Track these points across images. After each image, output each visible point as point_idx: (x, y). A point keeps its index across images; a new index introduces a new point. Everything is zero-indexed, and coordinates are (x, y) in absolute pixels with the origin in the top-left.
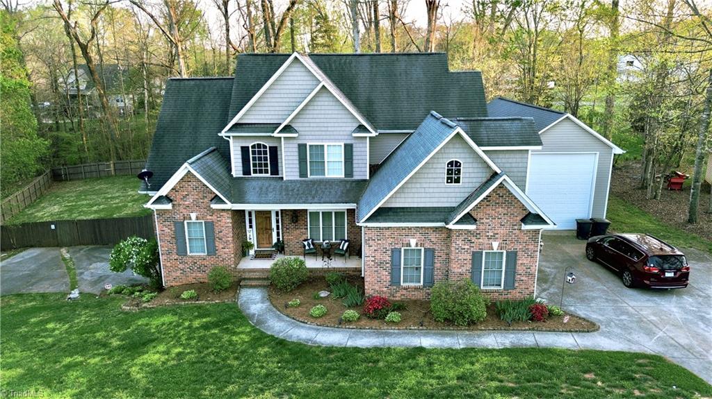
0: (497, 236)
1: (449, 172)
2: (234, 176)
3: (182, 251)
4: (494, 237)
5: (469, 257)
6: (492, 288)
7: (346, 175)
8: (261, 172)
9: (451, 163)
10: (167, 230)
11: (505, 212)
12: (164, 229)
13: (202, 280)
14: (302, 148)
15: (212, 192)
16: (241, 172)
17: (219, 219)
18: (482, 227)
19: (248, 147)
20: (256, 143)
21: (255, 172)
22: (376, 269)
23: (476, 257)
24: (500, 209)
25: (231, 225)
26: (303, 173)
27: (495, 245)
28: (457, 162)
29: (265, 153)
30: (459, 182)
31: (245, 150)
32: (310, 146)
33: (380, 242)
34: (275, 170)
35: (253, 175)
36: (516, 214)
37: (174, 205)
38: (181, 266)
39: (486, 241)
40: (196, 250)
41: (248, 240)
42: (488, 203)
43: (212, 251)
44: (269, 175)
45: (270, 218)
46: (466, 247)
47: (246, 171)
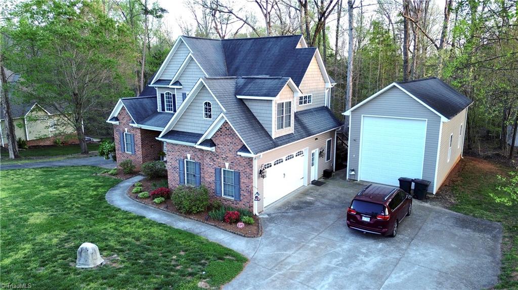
1: (206, 109)
2: (158, 111)
3: (123, 150)
5: (214, 171)
6: (229, 198)
9: (206, 103)
11: (231, 141)
12: (117, 136)
14: (184, 96)
16: (161, 109)
17: (136, 133)
18: (219, 151)
19: (164, 94)
20: (167, 92)
21: (167, 109)
22: (173, 171)
23: (218, 171)
24: (228, 139)
25: (140, 137)
27: (227, 165)
28: (209, 103)
29: (171, 98)
30: (211, 118)
33: (173, 153)
34: (175, 109)
36: (237, 144)
37: (119, 123)
38: (123, 158)
39: (222, 161)
40: (129, 150)
42: (221, 134)
43: (134, 152)
44: (173, 112)
46: (212, 164)
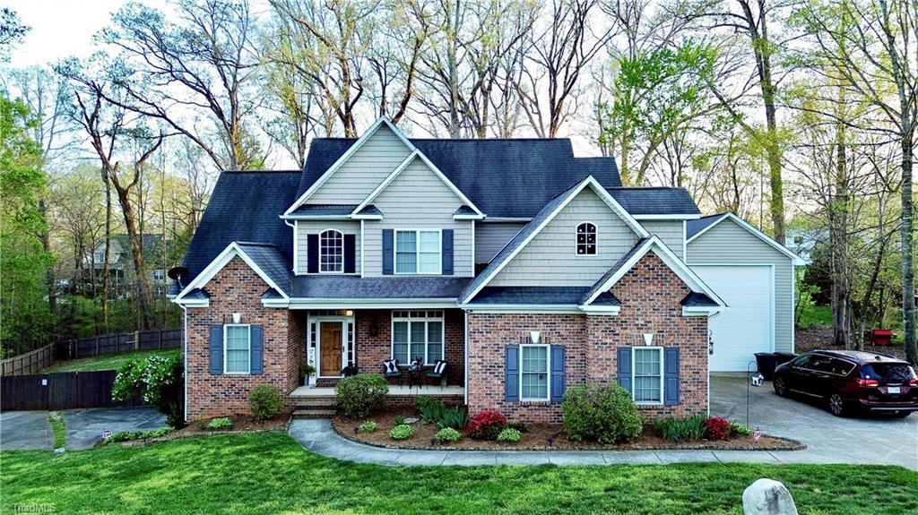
0: (649, 325)
1: (581, 238)
2: (296, 274)
3: (217, 369)
4: (645, 327)
5: (613, 355)
6: (648, 403)
7: (444, 271)
8: (332, 269)
9: (582, 227)
10: (199, 337)
11: (659, 291)
12: (196, 335)
13: (240, 412)
14: (387, 234)
15: (264, 284)
16: (306, 269)
17: (271, 322)
18: (628, 312)
19: (317, 235)
20: (328, 230)
21: (324, 268)
22: (485, 376)
23: (623, 356)
24: (652, 287)
25: (286, 330)
26: (387, 269)
27: (648, 338)
28: (590, 225)
29: (339, 243)
30: (594, 253)
31: (312, 239)
32: (398, 232)
33: (489, 335)
34: (350, 266)
35: (321, 272)
36: (672, 294)
37: (211, 303)
38: (213, 390)
39: (635, 332)
40: (237, 366)
41: (309, 364)
42: (634, 279)
43: (258, 368)
44: (342, 272)
45: (340, 333)
46: (608, 341)
47: (313, 267)
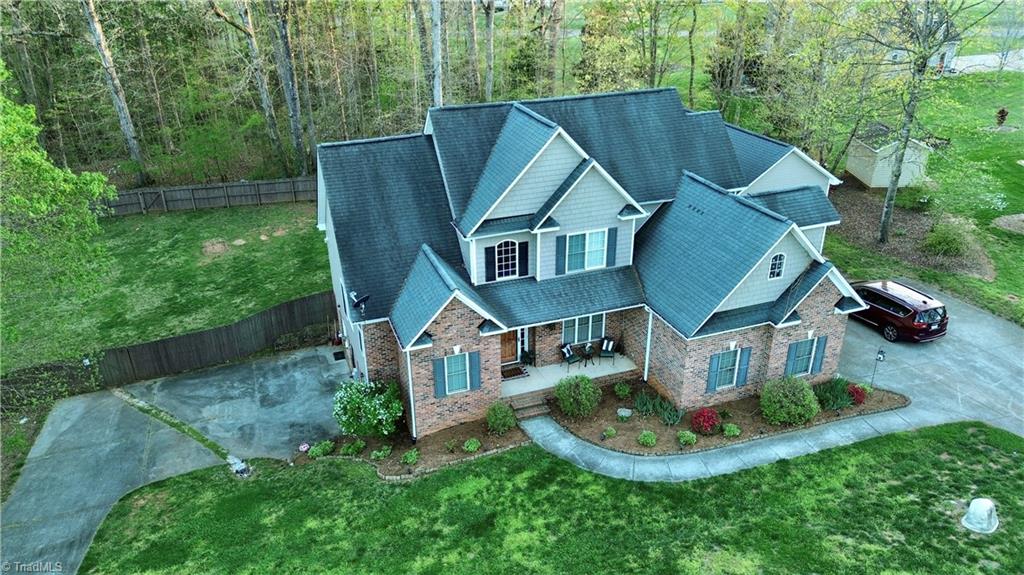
0: (813, 325)
1: (774, 266)
2: (476, 284)
3: (439, 392)
4: (810, 326)
5: (786, 350)
6: (801, 375)
7: (608, 265)
8: (507, 274)
9: (775, 258)
10: (423, 371)
11: (823, 300)
14: (561, 241)
15: (479, 317)
16: (484, 279)
17: (487, 347)
19: (494, 247)
20: (503, 242)
21: (500, 275)
22: (694, 380)
24: (819, 298)
25: (499, 351)
26: (560, 269)
27: (810, 333)
28: (781, 256)
29: (513, 251)
30: (780, 275)
31: (489, 251)
32: (571, 237)
33: (700, 351)
34: (524, 270)
35: (498, 279)
36: (831, 301)
37: (433, 342)
38: (439, 410)
39: (803, 331)
40: (457, 389)
43: (476, 384)
44: (516, 276)
46: (786, 341)
47: (490, 276)
